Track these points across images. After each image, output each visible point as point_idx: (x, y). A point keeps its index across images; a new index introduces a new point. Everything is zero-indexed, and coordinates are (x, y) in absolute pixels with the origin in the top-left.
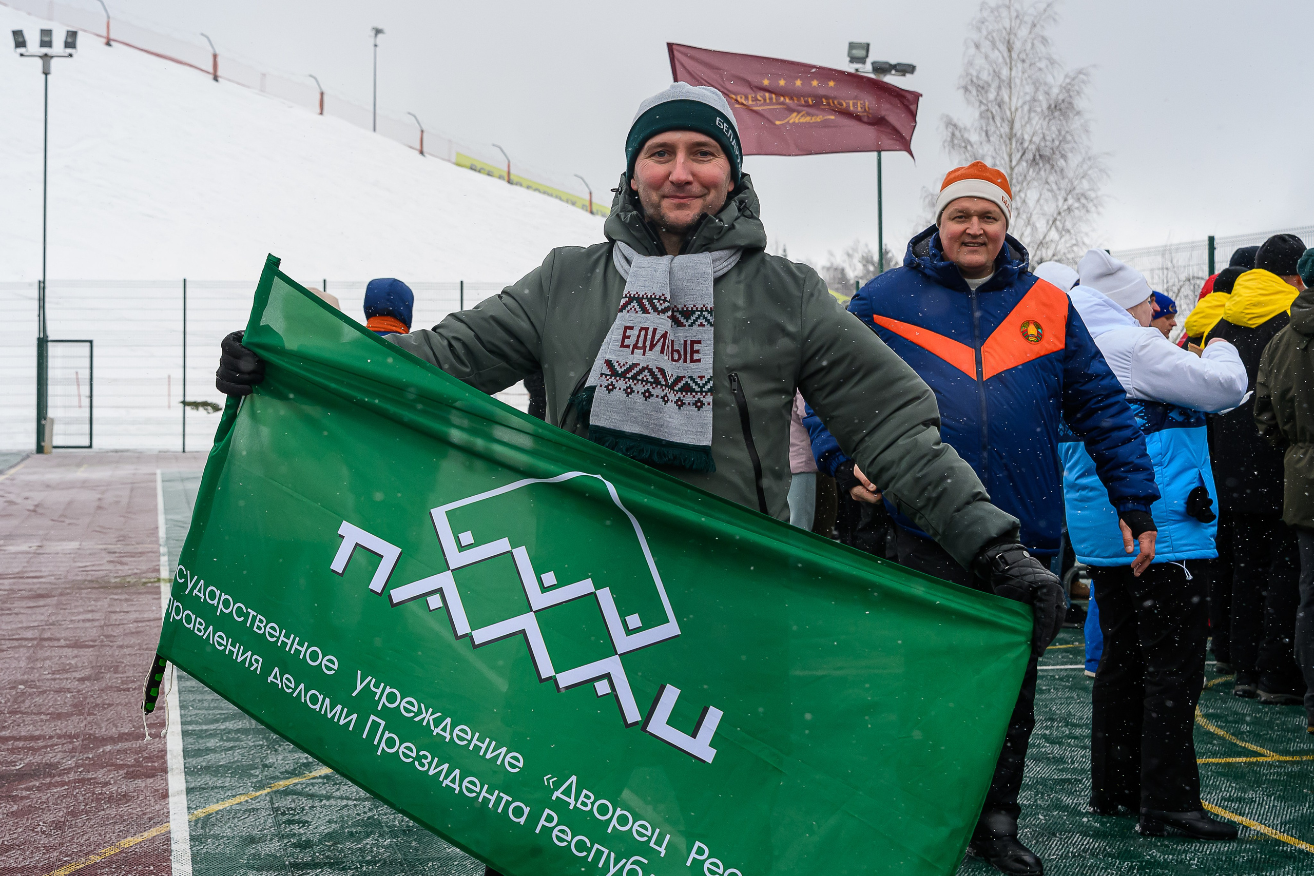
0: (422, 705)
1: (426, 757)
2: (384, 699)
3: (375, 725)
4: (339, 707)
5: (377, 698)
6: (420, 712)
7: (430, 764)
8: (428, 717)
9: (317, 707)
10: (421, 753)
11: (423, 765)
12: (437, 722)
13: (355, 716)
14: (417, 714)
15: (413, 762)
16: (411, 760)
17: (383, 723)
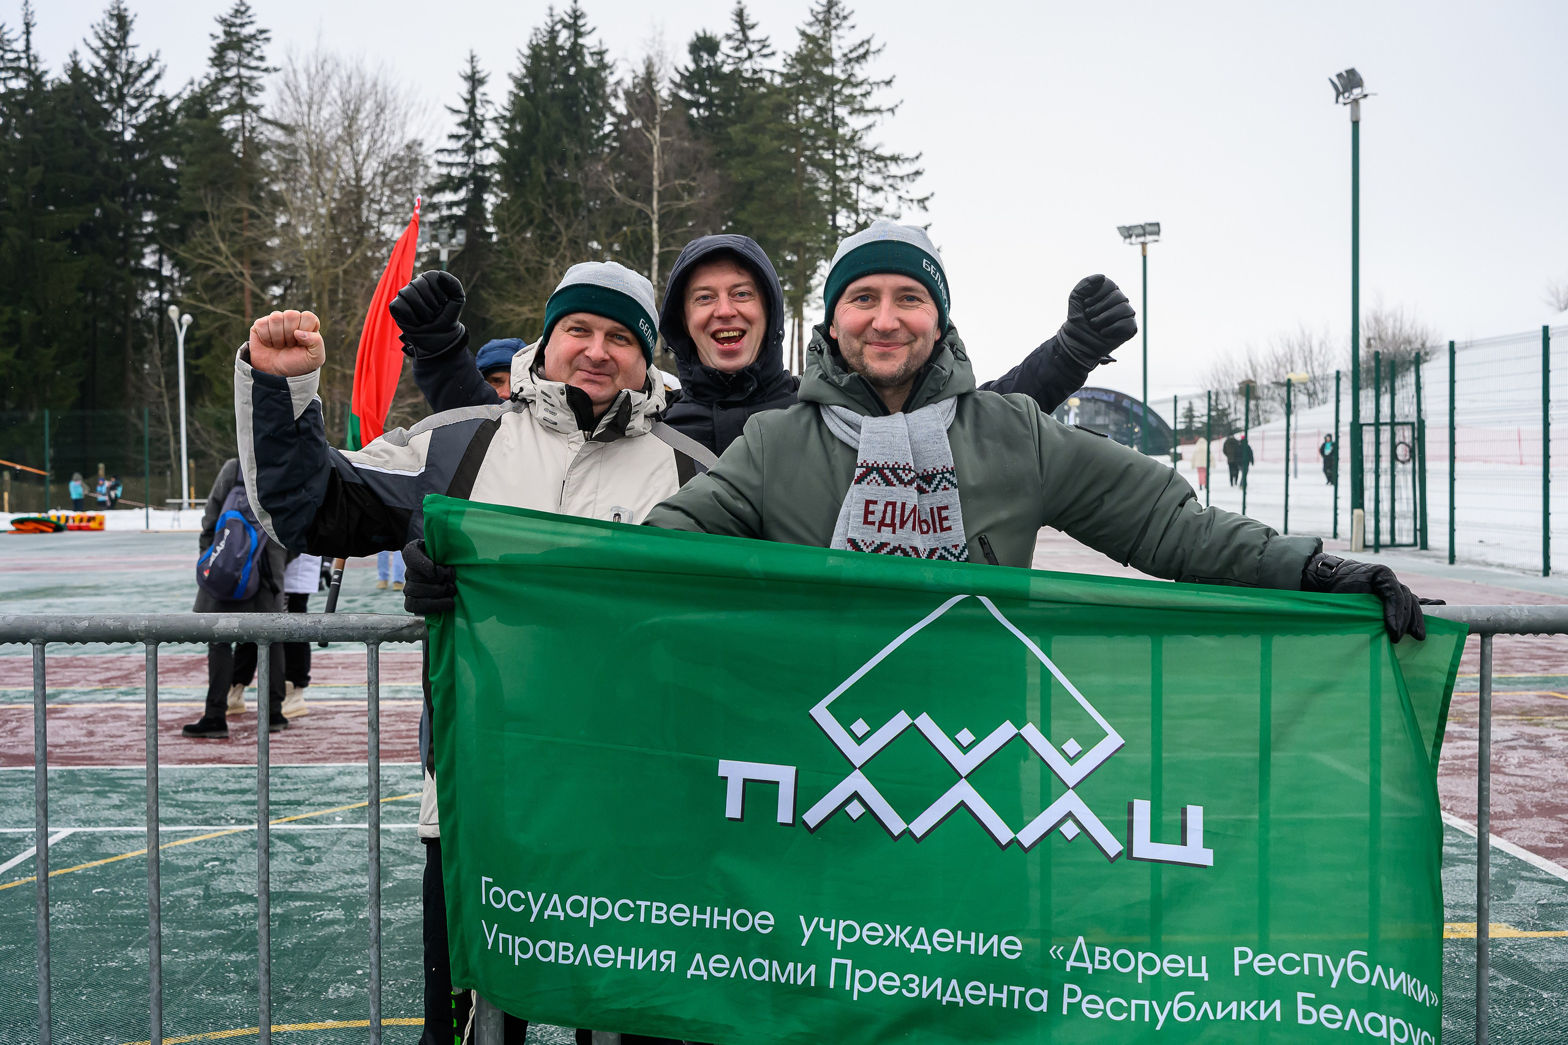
0: (887, 926)
1: (912, 981)
2: (841, 936)
3: (841, 968)
4: (791, 966)
5: (832, 938)
6: (887, 935)
7: (920, 986)
8: (898, 936)
9: (766, 977)
10: (906, 978)
11: (912, 991)
12: (911, 938)
13: (813, 968)
14: (885, 938)
15: (900, 991)
16: (896, 990)
17: (849, 962)
